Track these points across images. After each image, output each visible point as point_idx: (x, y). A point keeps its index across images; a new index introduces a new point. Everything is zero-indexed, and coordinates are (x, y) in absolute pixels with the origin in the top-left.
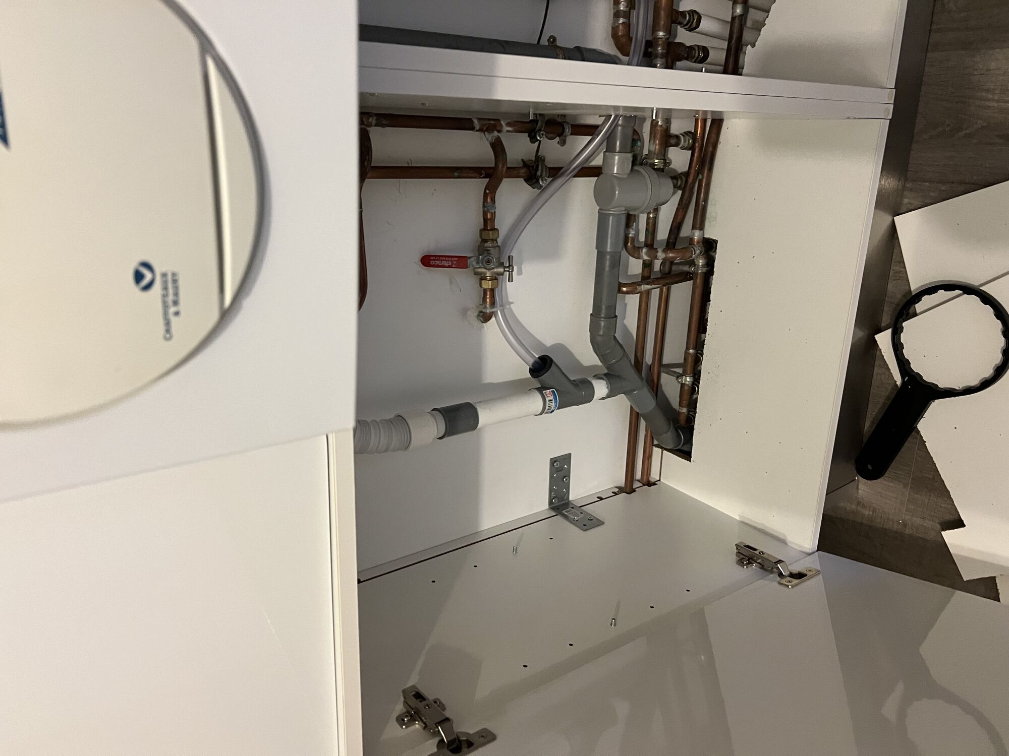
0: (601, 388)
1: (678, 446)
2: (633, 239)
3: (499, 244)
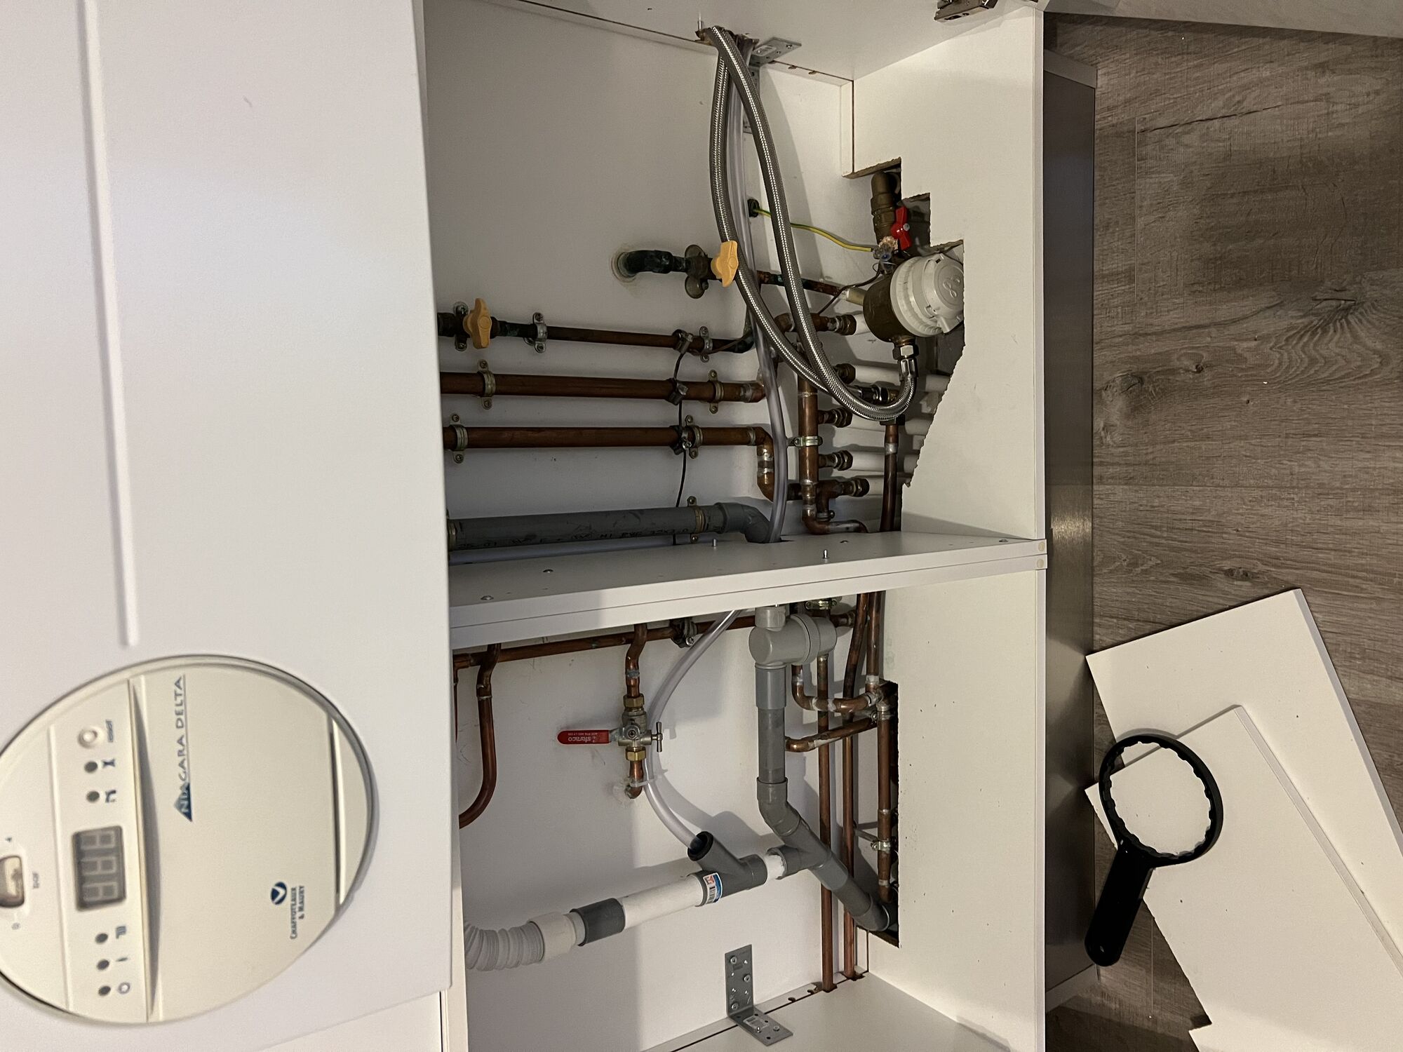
0: (775, 866)
1: (884, 927)
2: (802, 688)
3: (645, 710)
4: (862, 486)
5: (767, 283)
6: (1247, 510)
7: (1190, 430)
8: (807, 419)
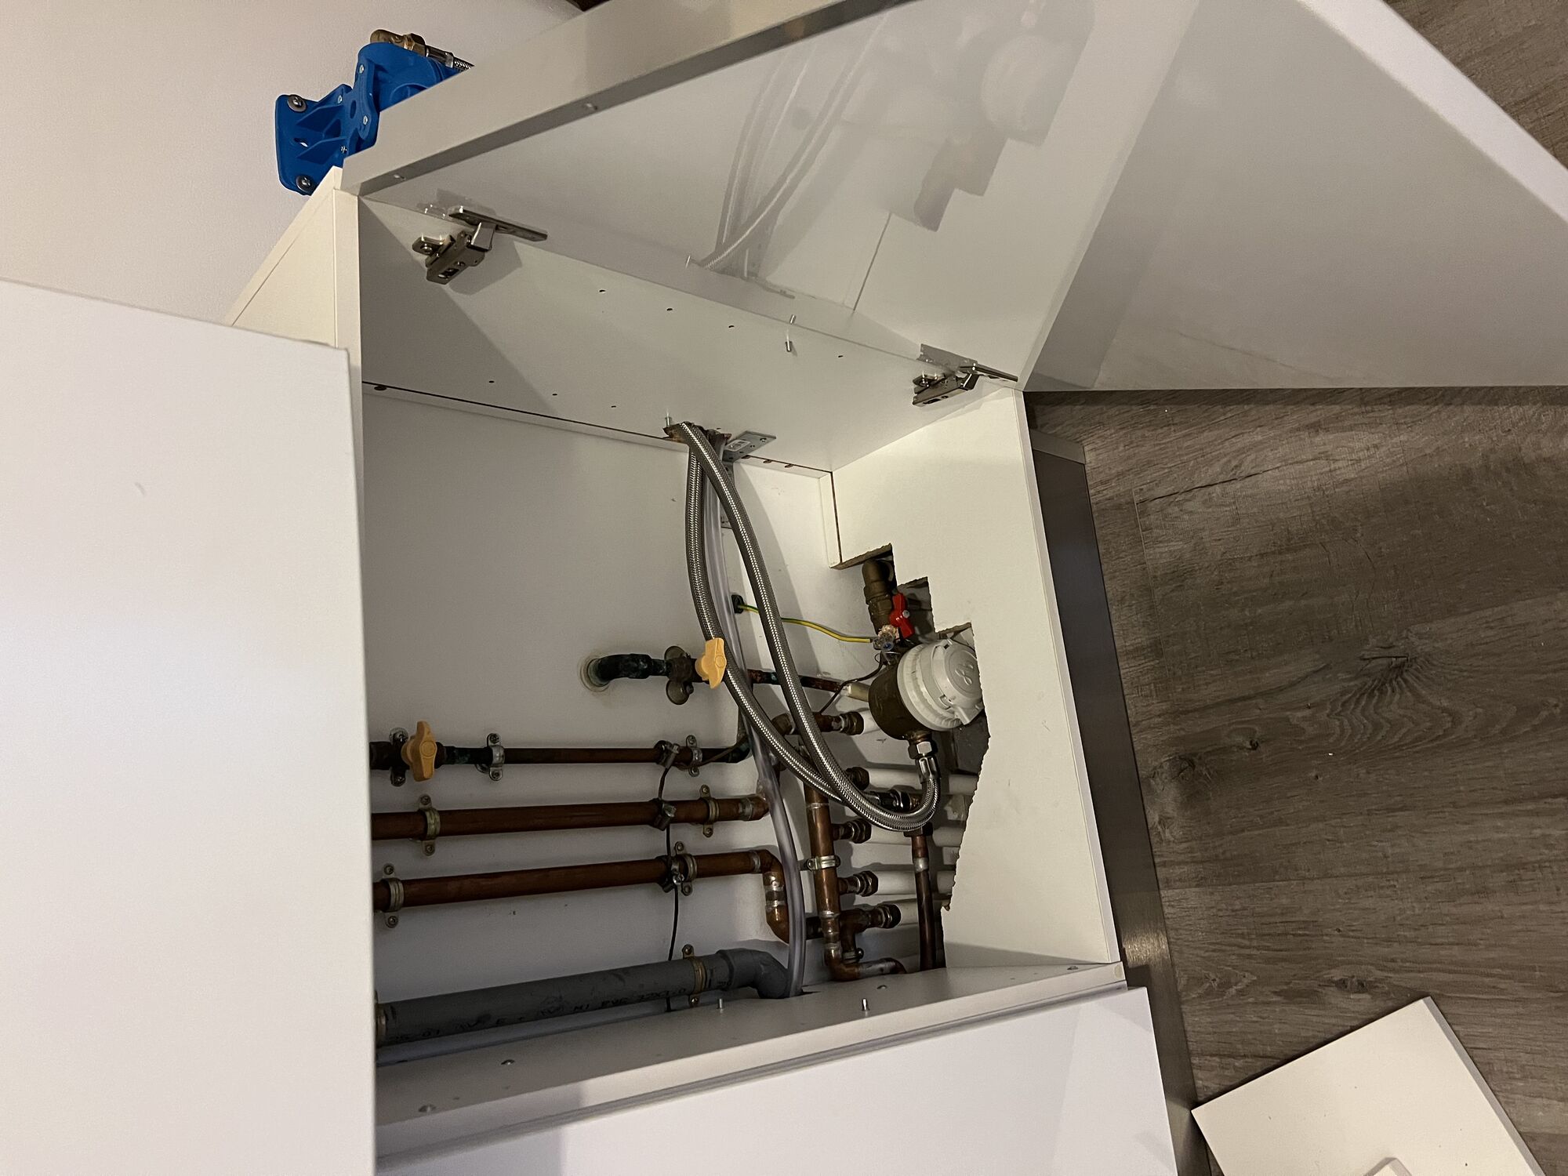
4: (891, 914)
5: (760, 682)
6: (1344, 904)
7: (1258, 816)
8: (820, 836)
